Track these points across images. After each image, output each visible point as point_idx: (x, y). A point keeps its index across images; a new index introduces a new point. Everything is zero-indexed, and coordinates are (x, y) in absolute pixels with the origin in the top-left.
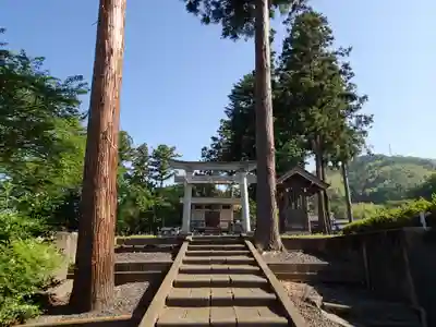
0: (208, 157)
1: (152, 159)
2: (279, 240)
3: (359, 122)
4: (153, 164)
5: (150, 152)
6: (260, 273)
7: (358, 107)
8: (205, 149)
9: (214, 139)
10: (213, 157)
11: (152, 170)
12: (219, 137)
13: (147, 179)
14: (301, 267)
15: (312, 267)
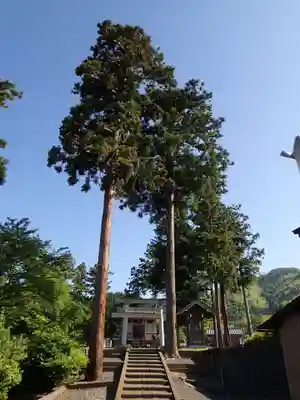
0: (136, 275)
1: (89, 276)
2: (177, 352)
3: (253, 253)
4: (89, 280)
5: (88, 270)
6: (163, 367)
7: (253, 242)
8: (134, 268)
9: (142, 260)
10: (140, 276)
11: (88, 285)
12: (146, 259)
13: (84, 293)
14: (182, 365)
15: (188, 365)
